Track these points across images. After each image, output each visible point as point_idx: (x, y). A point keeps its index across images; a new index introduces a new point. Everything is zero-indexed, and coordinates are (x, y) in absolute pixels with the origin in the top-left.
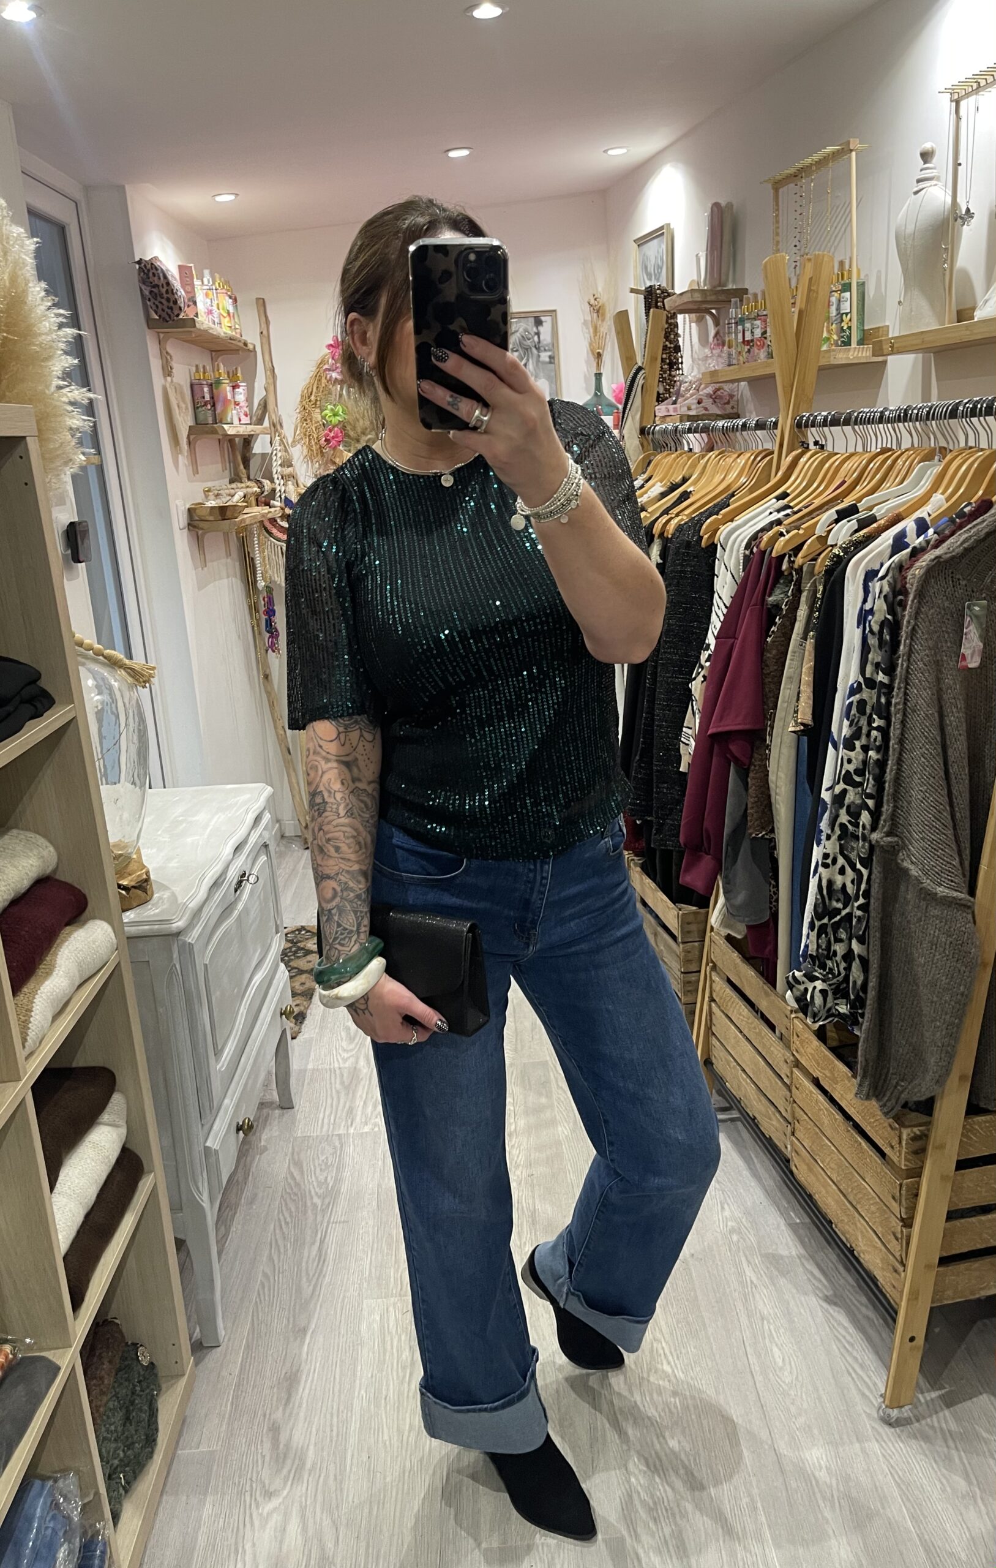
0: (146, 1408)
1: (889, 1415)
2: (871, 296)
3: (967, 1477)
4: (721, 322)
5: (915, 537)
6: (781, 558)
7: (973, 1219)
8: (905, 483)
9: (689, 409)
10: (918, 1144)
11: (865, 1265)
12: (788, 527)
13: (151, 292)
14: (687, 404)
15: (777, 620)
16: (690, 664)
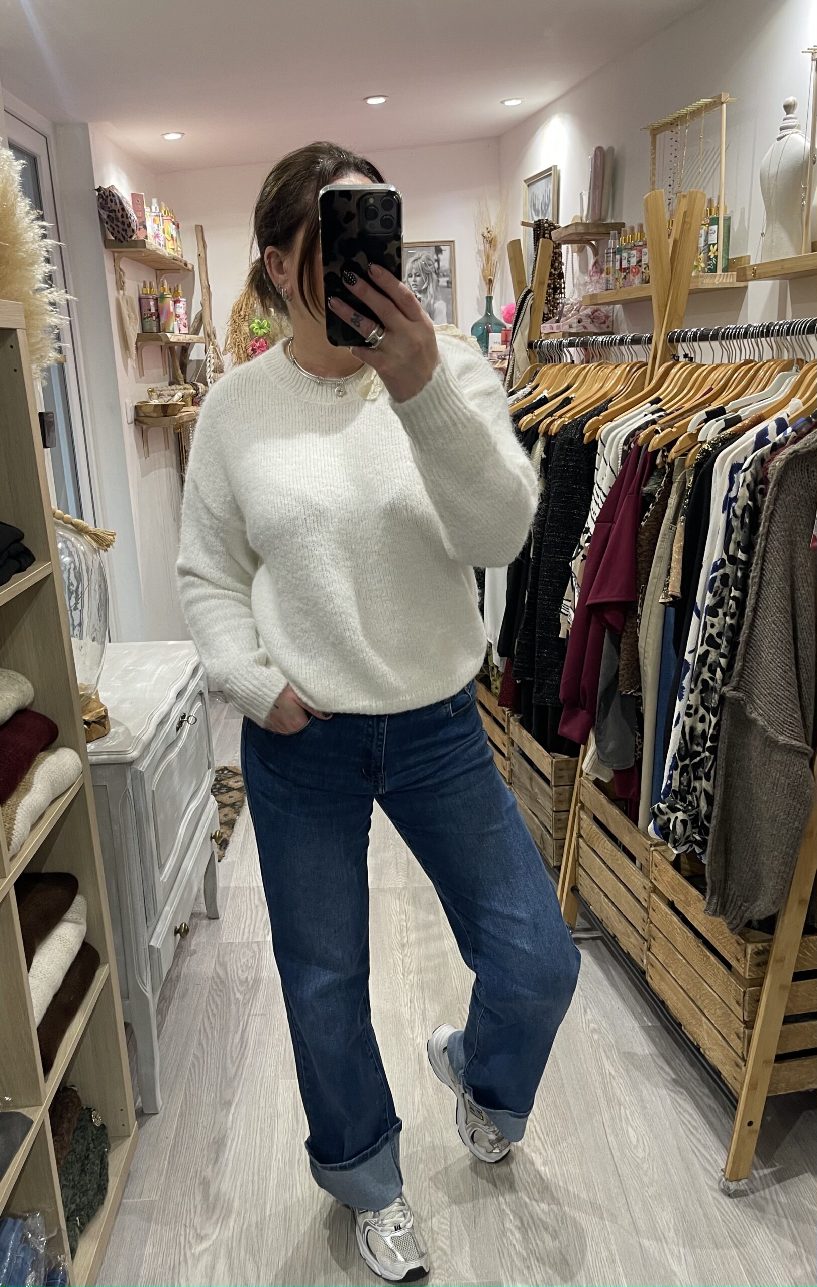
0: (98, 1162)
1: (728, 1188)
2: (735, 230)
3: (795, 1241)
4: (600, 253)
5: (775, 434)
6: (655, 453)
7: (805, 1023)
8: (766, 390)
9: (570, 327)
10: (760, 959)
11: (710, 1060)
12: (663, 426)
13: (108, 216)
14: (569, 323)
15: (650, 507)
16: (573, 544)
